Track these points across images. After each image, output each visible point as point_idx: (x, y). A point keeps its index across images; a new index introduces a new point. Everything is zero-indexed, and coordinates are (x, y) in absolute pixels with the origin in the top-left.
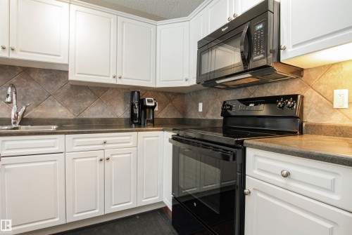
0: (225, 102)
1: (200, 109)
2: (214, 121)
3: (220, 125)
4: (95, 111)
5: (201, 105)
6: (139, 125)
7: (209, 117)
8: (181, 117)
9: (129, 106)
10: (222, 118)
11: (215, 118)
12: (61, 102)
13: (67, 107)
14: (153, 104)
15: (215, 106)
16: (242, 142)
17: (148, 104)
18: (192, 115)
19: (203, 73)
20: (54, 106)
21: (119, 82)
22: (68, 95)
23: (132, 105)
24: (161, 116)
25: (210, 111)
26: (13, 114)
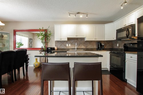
0: (125, 44)
1: (118, 46)
2: (122, 49)
3: (123, 50)
4: (89, 47)
5: (118, 45)
6: (100, 50)
7: (120, 48)
8: (111, 48)
9: (97, 45)
10: (124, 48)
11: (122, 48)
12: (83, 45)
13: (84, 46)
14: (104, 45)
15: (122, 45)
16: (125, 53)
17: (102, 45)
18: (115, 47)
19: (118, 37)
20: (82, 46)
21: (96, 40)
22: (84, 43)
23: (98, 45)
24: (106, 48)
25: (121, 46)
26: (76, 48)
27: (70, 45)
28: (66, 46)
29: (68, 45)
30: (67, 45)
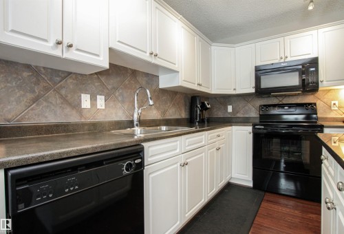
1: (230, 110)
5: (230, 107)
26: (136, 116)
27: (101, 101)
28: (77, 106)
29: (93, 99)
30: (86, 101)
